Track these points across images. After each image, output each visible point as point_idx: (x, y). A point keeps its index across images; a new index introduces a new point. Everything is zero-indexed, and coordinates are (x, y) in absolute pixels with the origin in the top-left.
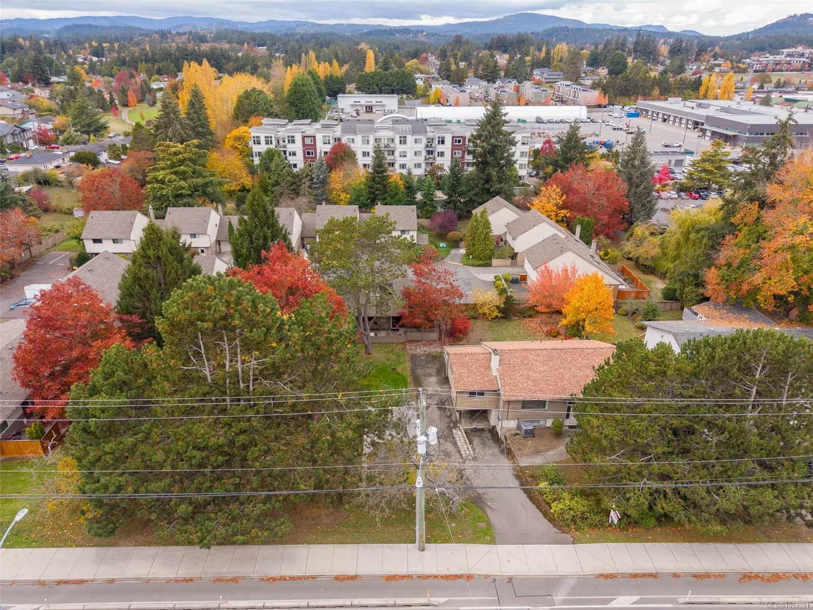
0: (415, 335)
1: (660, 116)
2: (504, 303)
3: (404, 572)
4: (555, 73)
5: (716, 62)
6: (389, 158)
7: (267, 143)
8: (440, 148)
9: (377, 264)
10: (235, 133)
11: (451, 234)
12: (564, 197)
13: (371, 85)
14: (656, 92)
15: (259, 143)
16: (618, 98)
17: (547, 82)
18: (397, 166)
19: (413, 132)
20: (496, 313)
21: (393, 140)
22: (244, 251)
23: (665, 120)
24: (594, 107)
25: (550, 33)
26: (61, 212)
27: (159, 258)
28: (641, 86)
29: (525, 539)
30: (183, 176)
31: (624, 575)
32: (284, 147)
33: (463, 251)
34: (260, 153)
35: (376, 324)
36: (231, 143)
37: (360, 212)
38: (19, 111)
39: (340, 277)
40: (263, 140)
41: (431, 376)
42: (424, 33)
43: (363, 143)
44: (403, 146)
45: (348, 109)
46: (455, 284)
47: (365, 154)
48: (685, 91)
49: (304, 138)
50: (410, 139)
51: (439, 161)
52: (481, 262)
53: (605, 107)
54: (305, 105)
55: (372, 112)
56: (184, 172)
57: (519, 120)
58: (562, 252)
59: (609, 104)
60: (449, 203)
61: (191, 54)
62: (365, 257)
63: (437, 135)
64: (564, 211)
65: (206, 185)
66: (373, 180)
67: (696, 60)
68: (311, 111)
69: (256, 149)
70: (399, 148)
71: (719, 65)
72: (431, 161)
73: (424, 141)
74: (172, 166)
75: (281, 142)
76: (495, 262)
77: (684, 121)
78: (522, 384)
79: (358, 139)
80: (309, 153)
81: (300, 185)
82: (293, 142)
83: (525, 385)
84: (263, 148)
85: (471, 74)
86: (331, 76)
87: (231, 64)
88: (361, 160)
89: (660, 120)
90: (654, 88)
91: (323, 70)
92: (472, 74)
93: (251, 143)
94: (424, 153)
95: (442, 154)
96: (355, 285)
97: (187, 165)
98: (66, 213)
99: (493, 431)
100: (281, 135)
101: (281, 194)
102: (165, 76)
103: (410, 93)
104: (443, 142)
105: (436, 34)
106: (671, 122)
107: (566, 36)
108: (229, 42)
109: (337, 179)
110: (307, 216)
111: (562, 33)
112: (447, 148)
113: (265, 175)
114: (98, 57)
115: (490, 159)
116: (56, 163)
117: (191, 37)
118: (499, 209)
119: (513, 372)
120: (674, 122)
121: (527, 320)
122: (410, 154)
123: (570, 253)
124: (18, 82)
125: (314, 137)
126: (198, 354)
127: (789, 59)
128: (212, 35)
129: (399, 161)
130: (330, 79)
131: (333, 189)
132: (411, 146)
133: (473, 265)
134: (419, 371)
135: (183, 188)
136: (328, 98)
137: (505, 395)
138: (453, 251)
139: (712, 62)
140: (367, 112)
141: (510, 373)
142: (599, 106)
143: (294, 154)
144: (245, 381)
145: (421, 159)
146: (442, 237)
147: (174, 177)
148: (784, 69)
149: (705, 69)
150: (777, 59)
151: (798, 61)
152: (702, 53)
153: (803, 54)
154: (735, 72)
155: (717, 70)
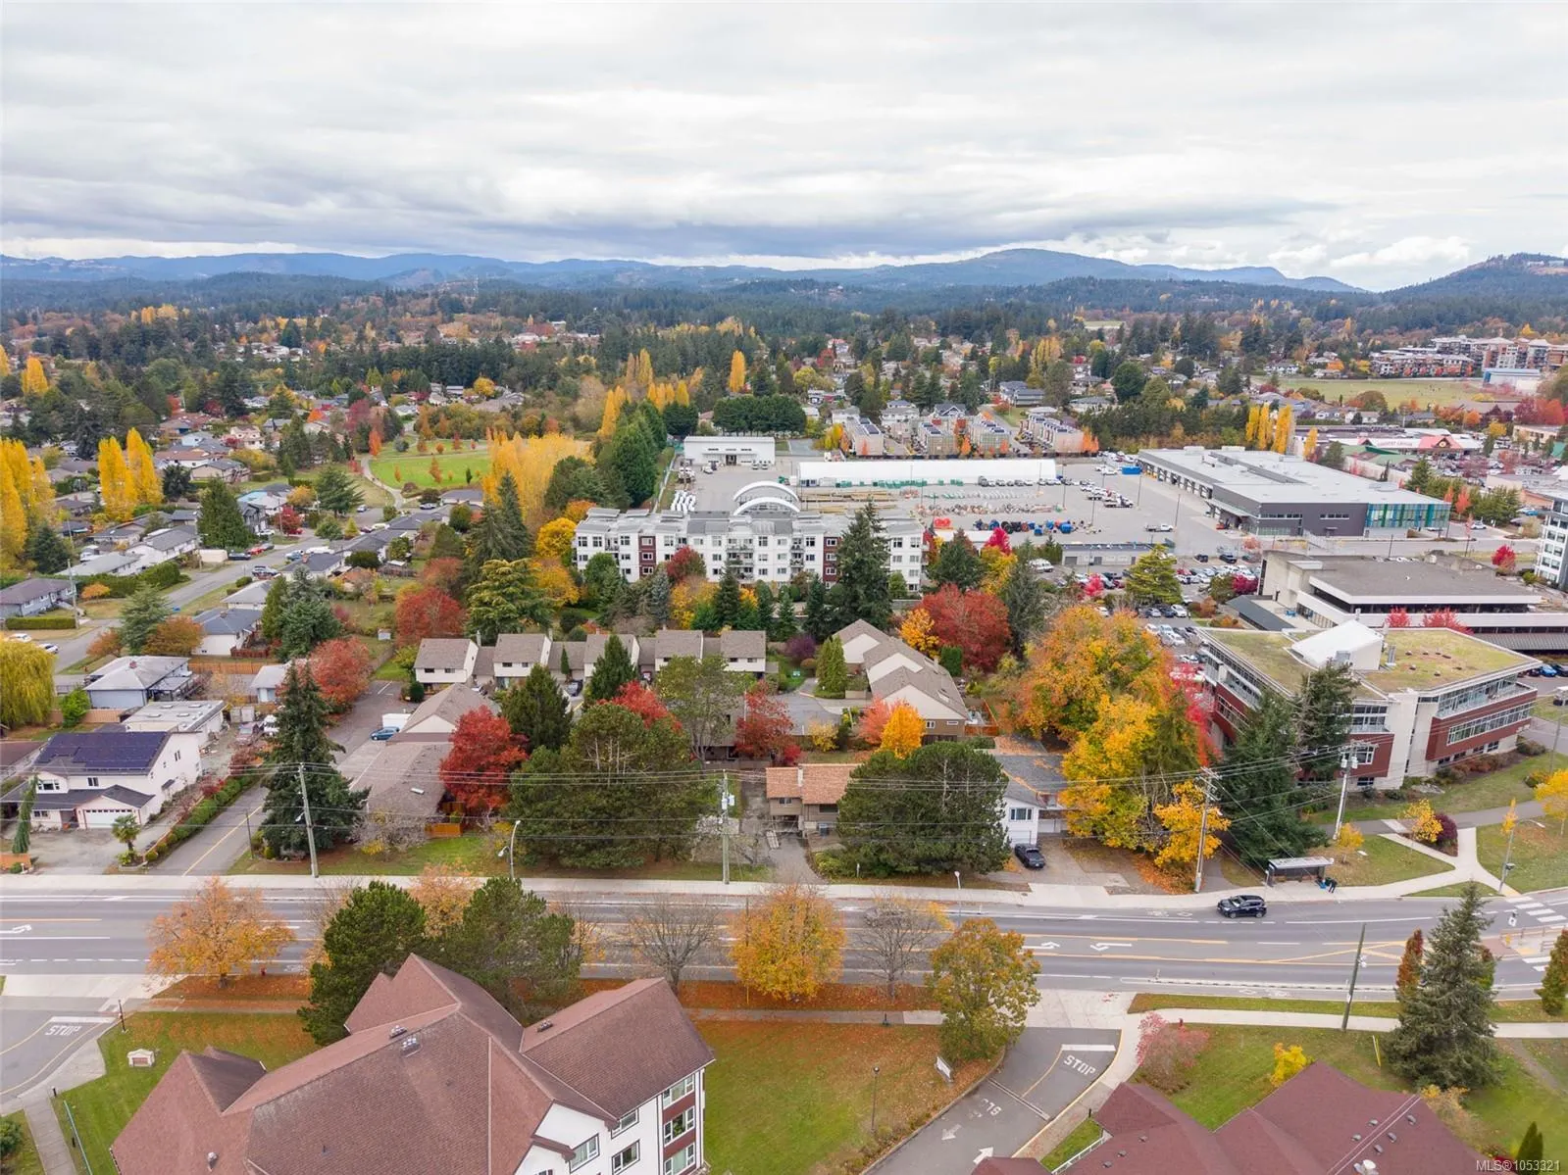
0: (749, 764)
1: (1169, 475)
2: (838, 735)
3: (714, 892)
4: (1031, 391)
5: (1320, 360)
6: (746, 561)
7: (595, 545)
8: (809, 551)
9: (712, 696)
10: (552, 526)
11: (805, 662)
12: (933, 622)
13: (739, 420)
14: (1178, 431)
15: (585, 545)
16: (1119, 439)
17: (1018, 406)
18: (756, 572)
19: (776, 532)
20: (829, 745)
21: (751, 541)
22: (602, 685)
23: (1174, 482)
24: (1077, 455)
25: (1061, 289)
26: (361, 633)
27: (541, 691)
28: (1154, 422)
30: (511, 598)
31: (854, 899)
32: (617, 549)
33: (816, 681)
34: (585, 558)
35: (712, 753)
36: (546, 540)
37: (705, 636)
38: (229, 472)
39: (680, 707)
40: (590, 542)
41: (757, 796)
42: (840, 287)
43: (714, 545)
44: (762, 548)
45: (699, 460)
46: (787, 715)
47: (716, 557)
48: (1223, 429)
49: (640, 538)
50: (772, 540)
51: (808, 565)
52: (833, 694)
53: (1094, 455)
54: (638, 469)
55: (735, 463)
56: (512, 594)
57: (953, 482)
58: (903, 686)
59: (1103, 448)
60: (810, 624)
61: (452, 354)
62: (701, 690)
63: (806, 536)
64: (932, 638)
65: (535, 607)
66: (722, 598)
67: (1285, 357)
68: (645, 476)
69: (581, 551)
70: (758, 551)
71: (1323, 366)
72: (798, 565)
73: (790, 543)
74: (501, 586)
75: (613, 544)
76: (848, 694)
77: (1197, 487)
78: (820, 792)
79: (708, 539)
80: (646, 556)
81: (637, 603)
82: (628, 543)
83: (822, 792)
84: (591, 551)
85: (896, 392)
86: (676, 404)
87: (514, 370)
88: (710, 565)
89: (1168, 480)
90: (1174, 425)
91: (662, 394)
92: (898, 392)
93: (575, 544)
94: (789, 557)
95: (812, 558)
96: (691, 713)
97: (516, 586)
98: (368, 635)
99: (799, 834)
100: (612, 535)
101: (615, 614)
102: (412, 393)
103: (796, 429)
104: (813, 544)
105: (861, 289)
106: (1182, 486)
107: (1090, 292)
108: (504, 314)
109: (681, 595)
110: (646, 641)
111: (1084, 288)
112: (818, 551)
113: (594, 586)
114: (290, 347)
115: (855, 575)
116: (333, 568)
117: (436, 301)
118: (859, 635)
119: (814, 783)
120: (1186, 486)
121: (860, 752)
122: (772, 557)
123: (909, 686)
124: (198, 411)
125: (654, 538)
126: (593, 752)
127: (1439, 356)
128: (473, 298)
129: (758, 565)
130: (673, 409)
131: (675, 607)
132: (773, 547)
133: (825, 697)
134: (748, 793)
135: (511, 611)
136: (670, 437)
137: (806, 799)
138: (808, 681)
139: (1314, 360)
140: (728, 463)
141: (809, 784)
142: (1086, 454)
143: (628, 557)
144: (621, 769)
145: (786, 563)
146: (797, 664)
147: (501, 599)
148: (1432, 373)
149: (1299, 372)
150: (1420, 356)
151: (1454, 360)
152: (1296, 346)
153: (1467, 347)
154: (1350, 378)
155: (1319, 373)
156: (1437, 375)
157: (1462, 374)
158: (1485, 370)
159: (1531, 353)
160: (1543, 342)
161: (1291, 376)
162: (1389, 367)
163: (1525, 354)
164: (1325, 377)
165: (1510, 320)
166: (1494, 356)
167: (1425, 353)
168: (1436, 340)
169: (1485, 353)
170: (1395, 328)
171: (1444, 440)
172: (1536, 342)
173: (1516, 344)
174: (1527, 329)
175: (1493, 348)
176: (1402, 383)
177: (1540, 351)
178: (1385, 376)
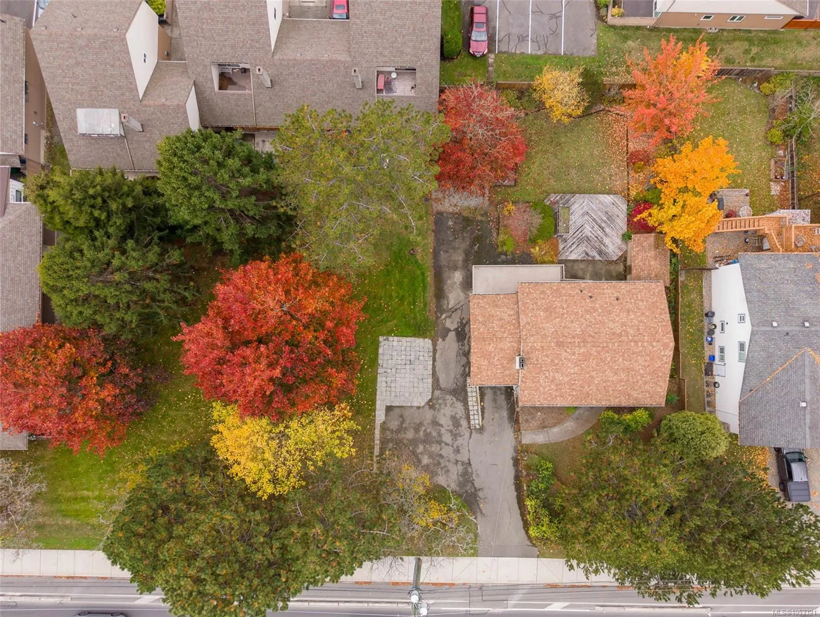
29: (501, 552)
78: (544, 388)
83: (547, 389)
119: (539, 373)
141: (534, 374)
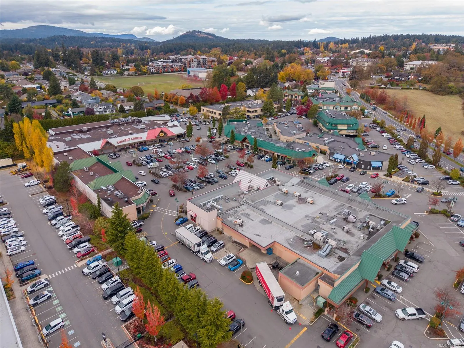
5: (127, 67)
67: (111, 66)
71: (128, 70)
107: (65, 41)
111: (62, 39)
127: (172, 64)
139: (124, 67)
148: (170, 71)
149: (118, 73)
150: (164, 64)
151: (177, 65)
152: (116, 61)
153: (181, 59)
154: (139, 75)
155: (126, 73)
156: (172, 72)
157: (180, 71)
158: (188, 69)
159: (202, 61)
160: (204, 57)
161: (114, 75)
162: (153, 69)
163: (200, 61)
164: (129, 75)
165: (194, 49)
166: (190, 62)
167: (166, 62)
168: (170, 57)
169: (186, 62)
170: (163, 53)
171: (162, 131)
172: (202, 57)
173: (196, 58)
174: (199, 52)
175: (189, 60)
176: (159, 76)
177: (204, 60)
178: (153, 73)
